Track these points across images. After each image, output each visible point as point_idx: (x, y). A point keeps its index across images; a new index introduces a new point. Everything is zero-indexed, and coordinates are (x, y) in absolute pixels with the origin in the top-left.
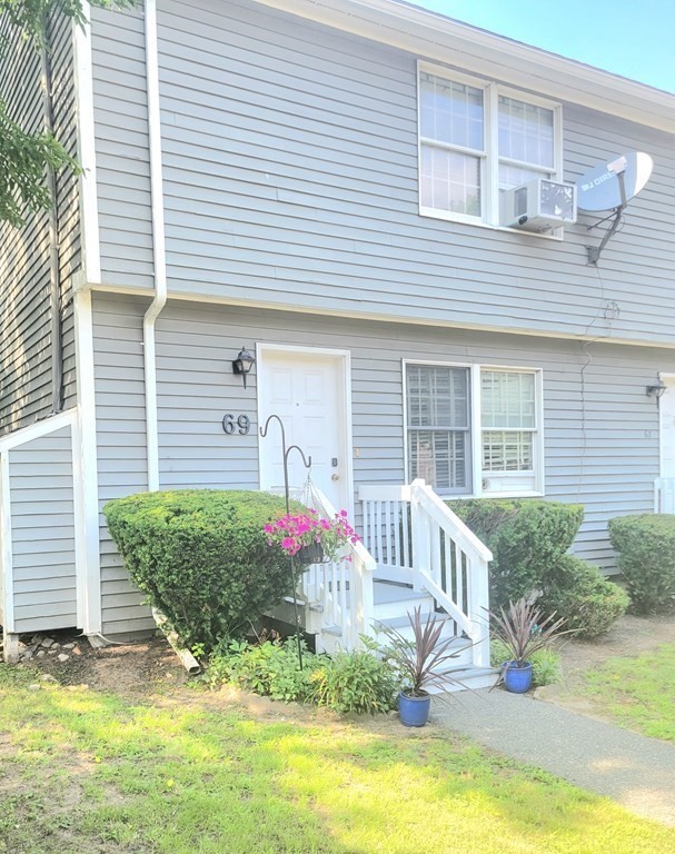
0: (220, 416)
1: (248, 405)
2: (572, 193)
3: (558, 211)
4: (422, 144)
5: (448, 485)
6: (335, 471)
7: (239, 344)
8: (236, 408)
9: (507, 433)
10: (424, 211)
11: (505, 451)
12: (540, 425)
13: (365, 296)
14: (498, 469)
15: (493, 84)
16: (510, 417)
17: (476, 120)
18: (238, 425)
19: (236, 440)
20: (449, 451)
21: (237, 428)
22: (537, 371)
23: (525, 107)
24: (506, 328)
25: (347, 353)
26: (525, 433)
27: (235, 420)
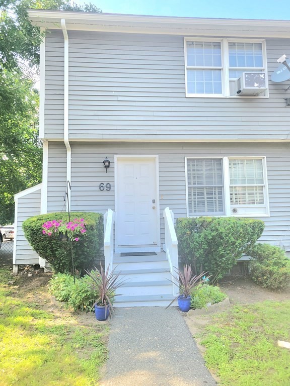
0: (98, 184)
1: (111, 179)
2: (264, 76)
3: (256, 85)
4: (187, 69)
5: (213, 211)
6: (154, 205)
7: (105, 156)
8: (105, 180)
9: (248, 187)
10: (188, 95)
11: (247, 195)
12: (266, 182)
13: (158, 132)
14: (244, 204)
15: (224, 39)
16: (248, 180)
17: (218, 55)
18: (106, 187)
19: (105, 193)
20: (214, 196)
21: (105, 188)
22: (264, 158)
23: (245, 44)
24: (236, 140)
25: (157, 156)
26: (259, 186)
27: (105, 185)
